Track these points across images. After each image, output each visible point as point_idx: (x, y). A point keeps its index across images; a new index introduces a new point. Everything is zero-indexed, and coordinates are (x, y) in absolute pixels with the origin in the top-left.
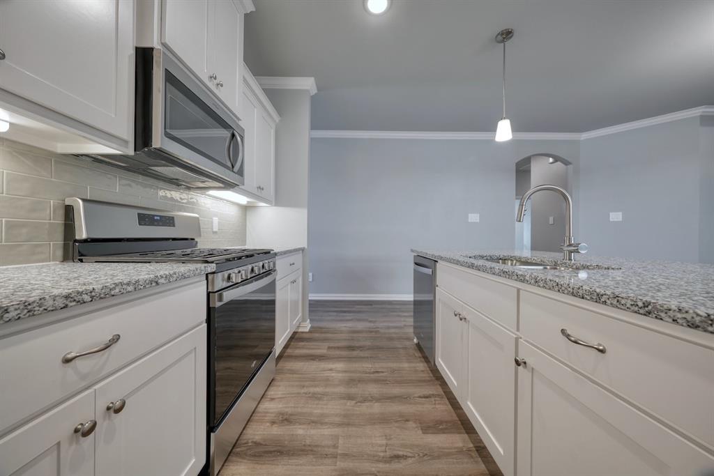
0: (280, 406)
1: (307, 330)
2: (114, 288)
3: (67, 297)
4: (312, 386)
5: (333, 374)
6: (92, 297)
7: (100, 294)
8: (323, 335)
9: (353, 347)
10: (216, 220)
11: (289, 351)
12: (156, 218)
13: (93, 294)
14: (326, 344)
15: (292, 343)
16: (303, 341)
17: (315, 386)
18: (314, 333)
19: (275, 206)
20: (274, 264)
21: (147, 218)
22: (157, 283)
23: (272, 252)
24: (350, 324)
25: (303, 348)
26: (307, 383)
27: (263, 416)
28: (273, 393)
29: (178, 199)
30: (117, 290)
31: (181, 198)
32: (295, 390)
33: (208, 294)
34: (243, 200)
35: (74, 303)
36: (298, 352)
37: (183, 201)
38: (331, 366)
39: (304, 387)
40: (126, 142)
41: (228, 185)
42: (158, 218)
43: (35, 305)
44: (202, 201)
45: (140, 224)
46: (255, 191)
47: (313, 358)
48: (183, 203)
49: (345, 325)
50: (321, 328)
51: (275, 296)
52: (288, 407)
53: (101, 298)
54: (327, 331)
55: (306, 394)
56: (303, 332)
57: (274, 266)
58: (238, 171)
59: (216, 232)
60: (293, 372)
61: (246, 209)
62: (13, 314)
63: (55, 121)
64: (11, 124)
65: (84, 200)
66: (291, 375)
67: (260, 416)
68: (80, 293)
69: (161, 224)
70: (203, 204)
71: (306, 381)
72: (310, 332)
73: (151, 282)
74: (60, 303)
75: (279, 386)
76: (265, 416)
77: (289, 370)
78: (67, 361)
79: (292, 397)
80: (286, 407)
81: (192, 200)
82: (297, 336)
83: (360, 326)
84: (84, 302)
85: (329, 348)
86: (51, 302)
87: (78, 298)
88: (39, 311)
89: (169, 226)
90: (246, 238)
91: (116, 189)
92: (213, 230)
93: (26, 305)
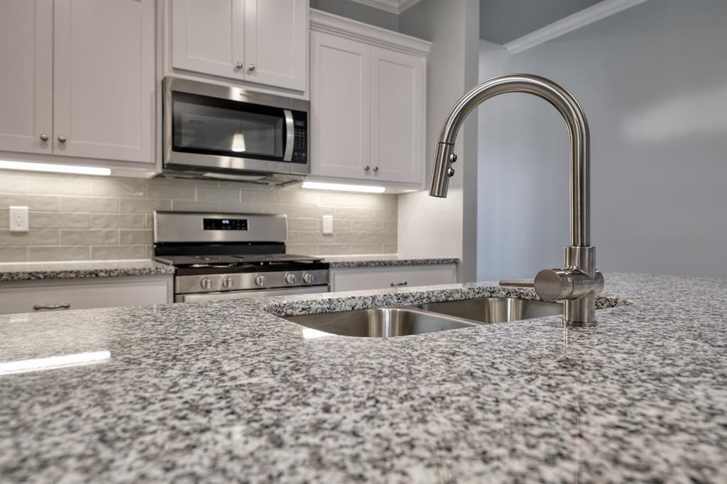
2: (60, 273)
3: (30, 274)
7: (50, 276)
10: (328, 218)
12: (224, 222)
13: (46, 275)
20: (328, 278)
21: (214, 222)
22: (97, 275)
30: (62, 275)
33: (174, 294)
35: (34, 278)
40: (154, 164)
42: (227, 222)
43: (14, 275)
45: (205, 228)
46: (364, 176)
53: (51, 278)
59: (329, 235)
62: (4, 277)
65: (158, 212)
69: (229, 227)
73: (91, 273)
74: (27, 276)
78: (37, 309)
84: (40, 279)
86: (21, 275)
87: (36, 275)
88: (16, 278)
89: (241, 229)
90: (397, 242)
91: (194, 198)
92: (322, 230)
93: (10, 274)
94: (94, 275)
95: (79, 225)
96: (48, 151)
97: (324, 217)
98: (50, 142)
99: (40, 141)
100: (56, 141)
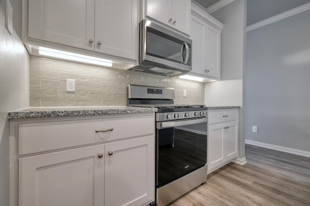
0: (202, 199)
1: (242, 164)
2: (109, 111)
3: (95, 111)
4: (228, 200)
5: (248, 202)
6: (102, 113)
7: (105, 112)
8: (254, 172)
9: (279, 191)
10: (185, 91)
11: (223, 172)
12: (154, 90)
13: (102, 112)
14: (254, 179)
15: (227, 168)
16: (235, 170)
17: (230, 201)
18: (247, 168)
19: (220, 80)
20: (207, 114)
21: (151, 90)
23: (204, 106)
24: (286, 173)
25: (233, 174)
26: (225, 196)
27: (191, 199)
28: (202, 190)
29: (166, 82)
30: (110, 112)
31: (167, 81)
32: (216, 196)
33: (156, 122)
34: (201, 79)
35: (96, 114)
36: (229, 175)
37: (168, 83)
38: (250, 195)
39: (222, 197)
40: (136, 61)
41: (184, 72)
42: (155, 90)
43: (86, 112)
44: (178, 82)
45: (148, 93)
46: (204, 73)
47: (238, 183)
48: (168, 84)
49: (279, 172)
50: (254, 166)
51: (207, 133)
52: (207, 203)
53: (105, 114)
54: (260, 170)
55: (221, 202)
56: (238, 165)
57: (207, 115)
58: (187, 63)
59: (185, 97)
60: (219, 185)
61: (204, 84)
62: (81, 113)
63: (117, 59)
64: (113, 64)
65: (131, 85)
66: (217, 187)
67: (190, 198)
68: (98, 111)
69: (156, 93)
70: (178, 84)
71: (226, 195)
72: (244, 166)
73: (124, 111)
74: (93, 113)
75: (207, 188)
76: (192, 200)
77: (218, 183)
78: (97, 132)
79: (212, 199)
80: (205, 202)
81: (172, 82)
82: (233, 165)
83: (297, 178)
84: (100, 114)
85: (255, 182)
86: (90, 112)
87: (98, 112)
88: (87, 114)
89: (160, 94)
90: (204, 100)
91: (142, 80)
92: (183, 96)
93: (84, 111)
94: (125, 112)
95: (98, 89)
96: (92, 49)
97: (184, 90)
98: (93, 44)
99: (88, 42)
100: (96, 44)
